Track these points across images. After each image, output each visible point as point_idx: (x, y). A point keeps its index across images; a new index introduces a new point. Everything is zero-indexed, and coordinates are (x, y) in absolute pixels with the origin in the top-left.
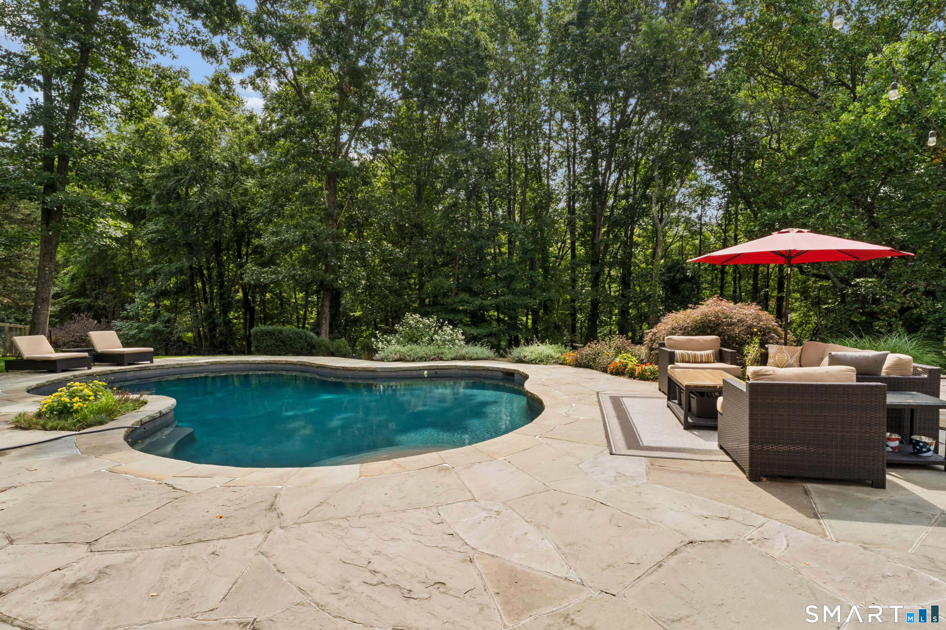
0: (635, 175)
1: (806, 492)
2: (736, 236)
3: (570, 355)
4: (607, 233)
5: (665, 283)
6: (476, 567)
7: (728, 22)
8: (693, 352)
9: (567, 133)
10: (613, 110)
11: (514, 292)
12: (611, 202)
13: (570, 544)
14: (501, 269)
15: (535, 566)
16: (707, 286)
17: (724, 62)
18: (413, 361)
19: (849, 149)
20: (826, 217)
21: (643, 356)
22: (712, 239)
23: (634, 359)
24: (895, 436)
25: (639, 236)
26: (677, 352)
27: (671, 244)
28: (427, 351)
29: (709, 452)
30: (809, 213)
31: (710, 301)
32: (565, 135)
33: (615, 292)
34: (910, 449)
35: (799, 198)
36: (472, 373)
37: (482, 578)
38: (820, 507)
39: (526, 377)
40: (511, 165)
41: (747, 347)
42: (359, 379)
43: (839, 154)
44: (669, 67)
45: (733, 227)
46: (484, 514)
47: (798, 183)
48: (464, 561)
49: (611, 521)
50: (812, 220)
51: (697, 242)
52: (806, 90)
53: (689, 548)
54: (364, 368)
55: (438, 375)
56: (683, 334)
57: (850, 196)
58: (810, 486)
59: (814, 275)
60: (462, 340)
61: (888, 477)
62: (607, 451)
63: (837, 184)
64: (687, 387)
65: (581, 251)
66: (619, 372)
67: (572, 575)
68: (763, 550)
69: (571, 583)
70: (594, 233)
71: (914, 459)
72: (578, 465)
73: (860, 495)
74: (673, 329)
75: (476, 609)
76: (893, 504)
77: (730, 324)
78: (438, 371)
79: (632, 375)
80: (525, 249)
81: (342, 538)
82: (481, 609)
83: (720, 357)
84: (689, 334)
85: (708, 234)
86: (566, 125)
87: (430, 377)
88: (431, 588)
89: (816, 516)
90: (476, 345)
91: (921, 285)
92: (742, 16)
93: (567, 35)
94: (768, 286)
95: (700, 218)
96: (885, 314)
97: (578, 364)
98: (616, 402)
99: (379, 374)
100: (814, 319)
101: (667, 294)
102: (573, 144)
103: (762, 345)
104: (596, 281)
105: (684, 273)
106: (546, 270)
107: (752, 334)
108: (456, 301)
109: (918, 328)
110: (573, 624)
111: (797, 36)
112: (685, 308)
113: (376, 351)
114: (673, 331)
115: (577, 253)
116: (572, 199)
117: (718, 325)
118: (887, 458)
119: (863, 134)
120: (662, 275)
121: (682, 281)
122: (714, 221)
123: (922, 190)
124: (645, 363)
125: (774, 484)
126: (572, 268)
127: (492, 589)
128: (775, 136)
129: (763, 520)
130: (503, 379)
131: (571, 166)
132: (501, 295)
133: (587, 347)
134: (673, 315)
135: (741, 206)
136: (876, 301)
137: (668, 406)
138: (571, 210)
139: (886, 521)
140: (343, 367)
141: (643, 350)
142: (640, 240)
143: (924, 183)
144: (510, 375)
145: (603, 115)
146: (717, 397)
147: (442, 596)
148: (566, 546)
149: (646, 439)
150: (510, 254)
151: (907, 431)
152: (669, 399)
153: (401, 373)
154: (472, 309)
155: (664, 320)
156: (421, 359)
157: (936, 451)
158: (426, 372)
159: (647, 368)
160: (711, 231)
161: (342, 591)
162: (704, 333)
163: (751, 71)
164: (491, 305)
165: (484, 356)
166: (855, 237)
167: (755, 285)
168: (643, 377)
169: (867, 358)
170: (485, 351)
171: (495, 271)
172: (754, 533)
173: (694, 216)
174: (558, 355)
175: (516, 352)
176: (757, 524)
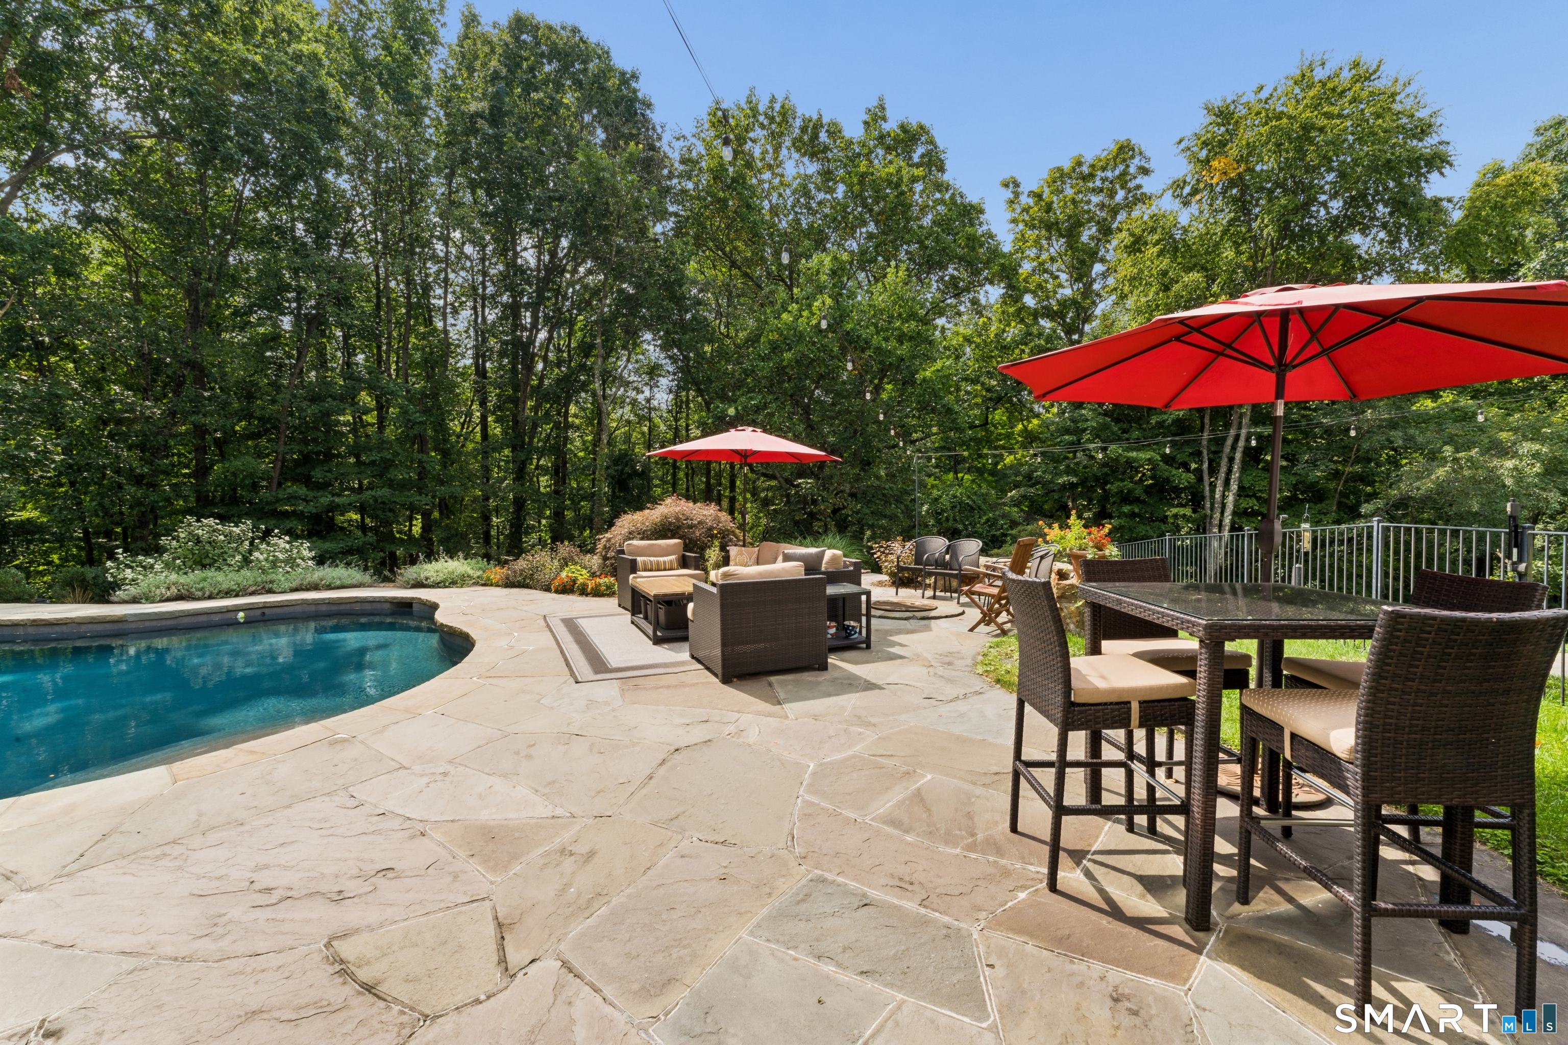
0: (570, 335)
1: (770, 685)
2: (688, 425)
3: (497, 573)
4: (536, 409)
5: (613, 477)
6: (432, 839)
7: (675, 181)
8: (656, 559)
9: (471, 261)
10: (539, 246)
11: (391, 484)
12: (540, 366)
13: (550, 784)
14: (367, 449)
15: (511, 815)
16: (658, 482)
17: (671, 225)
18: (210, 597)
19: (790, 349)
20: (771, 415)
21: (595, 568)
22: (663, 428)
23: (584, 571)
24: (833, 624)
25: (576, 416)
26: (639, 559)
27: (617, 428)
28: (240, 580)
29: (682, 663)
30: (758, 409)
31: (669, 501)
32: (468, 264)
33: (545, 487)
34: (843, 634)
35: (748, 392)
36: (335, 608)
37: (445, 847)
38: (782, 695)
39: (434, 607)
40: (382, 292)
41: (708, 551)
42: (79, 638)
43: (782, 352)
44: (611, 214)
45: (684, 415)
46: (425, 780)
47: (747, 375)
48: (413, 837)
49: (591, 750)
50: (761, 417)
51: (645, 429)
52: (751, 278)
53: (676, 756)
54: (93, 618)
55: (266, 618)
56: (642, 539)
57: (791, 396)
58: (773, 679)
59: (764, 475)
60: (309, 559)
61: (829, 660)
62: (572, 680)
63: (781, 382)
64: (655, 596)
65: (496, 430)
66: (567, 589)
67: (559, 812)
68: (740, 740)
69: (560, 820)
70: (516, 406)
71: (846, 642)
72: (538, 701)
73: (810, 679)
74: (630, 533)
75: (449, 879)
76: (834, 681)
77: (691, 527)
78: (266, 611)
79: (583, 592)
80: (409, 420)
81: (180, 868)
82: (456, 877)
83: (684, 563)
84: (648, 538)
85: (657, 420)
86: (469, 249)
87: (248, 622)
88: (372, 880)
89: (779, 703)
90: (337, 566)
91: (847, 487)
92: (690, 178)
93: (475, 131)
94: (720, 484)
95: (648, 401)
96: (822, 514)
97: (509, 584)
98: (571, 625)
99: (133, 626)
100: (764, 521)
101: (613, 492)
102: (481, 279)
103: (723, 548)
104: (520, 474)
105: (633, 467)
106: (445, 453)
107: (713, 537)
108: (280, 496)
109: (846, 528)
110: (571, 855)
111: (742, 220)
112: (641, 508)
113: (116, 585)
114: (630, 536)
115: (490, 432)
116: (480, 355)
117: (679, 527)
118: (829, 644)
119: (800, 337)
120: (608, 468)
121: (630, 476)
122: (664, 406)
123: (844, 397)
124: (599, 576)
125: (744, 682)
126: (486, 452)
127: (462, 854)
128: (724, 319)
129: (737, 715)
130: (392, 614)
131: (479, 309)
132: (367, 489)
133: (521, 560)
134: (629, 516)
135: (692, 393)
136: (814, 502)
137: (632, 623)
138: (481, 372)
139: (829, 695)
140: (34, 621)
141: (595, 561)
142: (577, 421)
143: (847, 390)
144: (404, 607)
145: (525, 249)
146: (686, 606)
147: (394, 882)
148: (545, 786)
149: (614, 661)
150: (381, 427)
151: (841, 619)
152: (633, 615)
153: (186, 620)
154: (314, 511)
155: (619, 522)
156: (228, 594)
157: (860, 633)
158: (241, 615)
159: (602, 581)
160: (661, 417)
161: (215, 929)
162: (665, 537)
163: (699, 242)
164: (350, 504)
165: (354, 582)
166: (796, 439)
167: (708, 483)
168: (597, 593)
169: (811, 555)
170: (354, 574)
171: (355, 451)
172: (731, 728)
173: (641, 398)
174: (479, 573)
175: (411, 572)
176: (733, 720)
